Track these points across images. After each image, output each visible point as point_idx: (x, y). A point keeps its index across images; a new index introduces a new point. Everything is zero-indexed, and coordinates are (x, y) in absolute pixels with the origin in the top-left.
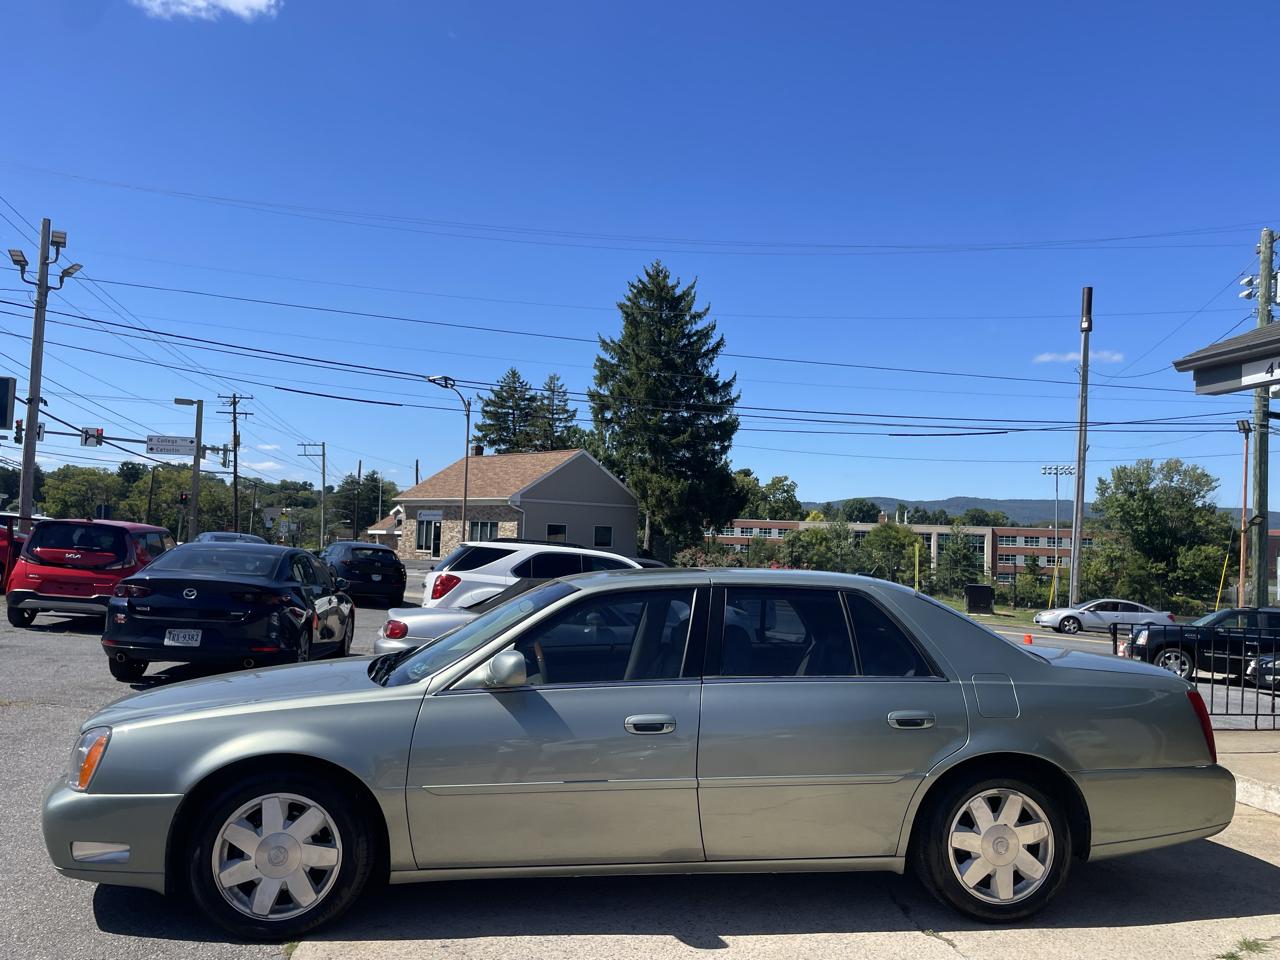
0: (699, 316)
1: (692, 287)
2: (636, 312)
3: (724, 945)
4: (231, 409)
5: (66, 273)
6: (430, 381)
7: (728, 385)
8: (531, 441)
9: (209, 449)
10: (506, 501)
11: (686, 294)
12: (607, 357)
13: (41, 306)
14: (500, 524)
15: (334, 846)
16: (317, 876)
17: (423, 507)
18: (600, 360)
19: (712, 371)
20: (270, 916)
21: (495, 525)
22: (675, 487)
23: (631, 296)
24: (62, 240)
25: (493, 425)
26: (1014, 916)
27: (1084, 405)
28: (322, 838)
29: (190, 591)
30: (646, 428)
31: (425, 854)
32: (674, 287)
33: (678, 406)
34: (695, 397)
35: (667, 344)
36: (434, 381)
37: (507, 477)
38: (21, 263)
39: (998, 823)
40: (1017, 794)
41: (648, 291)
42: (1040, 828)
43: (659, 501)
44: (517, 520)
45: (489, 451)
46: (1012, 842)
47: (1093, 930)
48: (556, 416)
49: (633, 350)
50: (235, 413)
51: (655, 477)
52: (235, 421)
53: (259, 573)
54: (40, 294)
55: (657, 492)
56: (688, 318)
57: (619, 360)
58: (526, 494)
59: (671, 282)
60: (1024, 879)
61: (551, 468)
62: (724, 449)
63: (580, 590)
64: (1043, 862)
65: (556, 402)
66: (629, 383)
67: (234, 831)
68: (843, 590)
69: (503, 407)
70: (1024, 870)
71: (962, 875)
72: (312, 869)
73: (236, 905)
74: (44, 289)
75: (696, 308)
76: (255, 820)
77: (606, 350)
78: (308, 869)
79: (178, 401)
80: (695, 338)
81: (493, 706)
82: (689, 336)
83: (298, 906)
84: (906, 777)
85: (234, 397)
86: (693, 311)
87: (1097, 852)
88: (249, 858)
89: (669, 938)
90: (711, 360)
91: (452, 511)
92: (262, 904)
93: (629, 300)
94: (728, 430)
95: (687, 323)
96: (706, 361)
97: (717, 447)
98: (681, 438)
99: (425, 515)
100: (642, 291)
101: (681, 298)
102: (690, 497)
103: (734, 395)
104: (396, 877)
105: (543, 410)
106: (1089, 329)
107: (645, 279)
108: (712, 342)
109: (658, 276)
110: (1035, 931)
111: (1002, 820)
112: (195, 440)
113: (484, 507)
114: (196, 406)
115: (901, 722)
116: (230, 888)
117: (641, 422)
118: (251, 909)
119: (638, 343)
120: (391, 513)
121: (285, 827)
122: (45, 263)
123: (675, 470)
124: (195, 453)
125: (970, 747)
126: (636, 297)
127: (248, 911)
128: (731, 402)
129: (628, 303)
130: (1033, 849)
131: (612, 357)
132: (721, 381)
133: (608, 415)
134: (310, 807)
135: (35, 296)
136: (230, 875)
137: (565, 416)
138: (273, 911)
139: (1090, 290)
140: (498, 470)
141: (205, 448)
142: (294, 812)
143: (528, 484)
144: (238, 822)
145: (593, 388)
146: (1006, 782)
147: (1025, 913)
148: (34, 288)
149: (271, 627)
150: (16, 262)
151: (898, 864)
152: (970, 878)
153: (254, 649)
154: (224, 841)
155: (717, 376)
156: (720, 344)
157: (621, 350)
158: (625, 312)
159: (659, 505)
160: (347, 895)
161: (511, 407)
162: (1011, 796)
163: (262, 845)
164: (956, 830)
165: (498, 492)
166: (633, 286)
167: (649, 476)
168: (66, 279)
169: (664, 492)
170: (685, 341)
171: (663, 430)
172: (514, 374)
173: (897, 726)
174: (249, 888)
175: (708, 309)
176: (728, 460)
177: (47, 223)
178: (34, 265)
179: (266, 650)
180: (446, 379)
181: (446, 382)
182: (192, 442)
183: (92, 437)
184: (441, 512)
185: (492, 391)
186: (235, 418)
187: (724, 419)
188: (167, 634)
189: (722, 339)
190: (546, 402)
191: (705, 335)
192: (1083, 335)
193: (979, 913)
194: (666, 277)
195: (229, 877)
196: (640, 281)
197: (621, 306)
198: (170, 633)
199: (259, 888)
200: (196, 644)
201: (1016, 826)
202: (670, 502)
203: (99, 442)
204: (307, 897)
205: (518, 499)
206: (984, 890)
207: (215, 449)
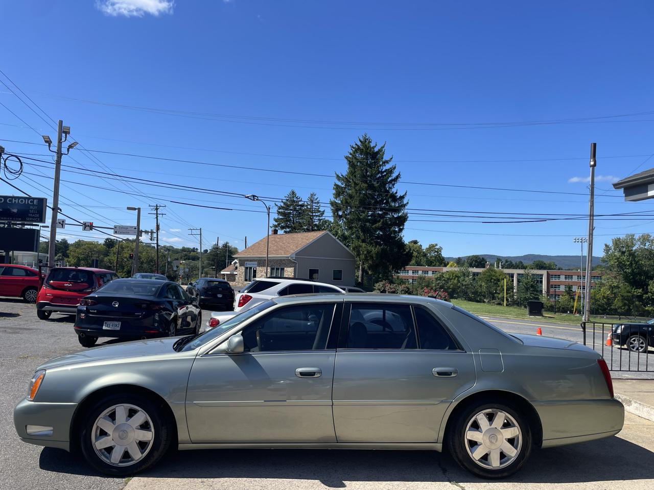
0: (387, 162)
1: (383, 147)
2: (354, 160)
3: (344, 486)
4: (155, 212)
5: (70, 147)
6: (246, 197)
7: (402, 197)
8: (302, 226)
9: (144, 232)
10: (288, 257)
11: (380, 151)
12: (339, 183)
13: (58, 163)
14: (285, 269)
15: (150, 431)
16: (142, 445)
17: (248, 260)
18: (336, 185)
19: (394, 190)
20: (119, 464)
21: (282, 269)
22: (375, 250)
23: (352, 152)
24: (68, 131)
25: (282, 219)
26: (500, 475)
27: (592, 206)
28: (145, 426)
29: (115, 303)
30: (359, 220)
31: (195, 436)
32: (374, 147)
33: (375, 209)
34: (385, 203)
35: (371, 176)
36: (248, 197)
37: (289, 245)
38: (49, 142)
39: (491, 427)
40: (501, 412)
41: (360, 150)
42: (514, 430)
43: (366, 257)
44: (294, 267)
45: (280, 232)
46: (499, 437)
47: (542, 485)
48: (314, 214)
49: (353, 180)
50: (157, 214)
51: (364, 245)
52: (157, 218)
53: (150, 294)
54: (58, 157)
55: (365, 253)
56: (381, 163)
57: (346, 185)
58: (298, 254)
59: (372, 145)
60: (506, 456)
61: (311, 240)
62: (401, 230)
63: (277, 304)
64: (516, 448)
65: (314, 207)
66: (351, 196)
67: (101, 422)
68: (412, 305)
69: (287, 209)
70: (506, 452)
71: (472, 453)
72: (140, 442)
73: (103, 458)
74: (60, 154)
75: (386, 158)
76: (112, 416)
77: (339, 180)
78: (138, 442)
79: (129, 208)
80: (385, 173)
81: (229, 362)
82: (382, 172)
83: (133, 460)
84: (442, 402)
85: (157, 206)
86: (384, 160)
87: (545, 444)
88: (109, 435)
89: (317, 481)
90: (393, 185)
91: (261, 262)
92: (116, 458)
93: (351, 154)
94: (402, 220)
95: (380, 166)
96: (391, 186)
97: (397, 229)
98: (377, 225)
99: (249, 264)
100: (357, 150)
101: (378, 153)
102: (382, 255)
103: (405, 201)
104: (181, 447)
105: (308, 211)
106: (595, 165)
107: (359, 143)
108: (394, 175)
109: (365, 142)
110: (510, 484)
111: (494, 425)
112: (137, 228)
113: (278, 260)
114: (137, 211)
115: (439, 373)
116: (100, 450)
117: (356, 217)
118: (110, 461)
119: (355, 176)
120: (232, 263)
121: (127, 420)
122: (60, 142)
123: (375, 241)
124: (136, 234)
125: (476, 387)
126: (354, 153)
127: (108, 461)
128: (404, 206)
129: (351, 156)
130: (511, 441)
131: (342, 184)
132: (398, 195)
133: (340, 213)
134: (139, 411)
135: (55, 158)
136: (100, 443)
137: (319, 214)
138: (120, 462)
139: (595, 144)
140: (284, 241)
141: (142, 231)
142: (132, 413)
143: (299, 248)
144: (104, 418)
145: (333, 199)
146: (496, 406)
147: (505, 474)
148: (55, 154)
149: (155, 321)
150: (46, 142)
151: (439, 447)
152: (477, 455)
153: (146, 332)
154: (98, 427)
155: (396, 193)
156: (398, 177)
157: (346, 180)
158: (349, 161)
159: (366, 259)
160: (156, 455)
161: (291, 210)
162: (499, 413)
163: (115, 429)
164: (469, 430)
165: (284, 253)
166: (353, 147)
167: (361, 244)
168: (70, 149)
169: (369, 252)
170: (380, 175)
171: (368, 221)
172: (293, 193)
173: (438, 376)
174: (109, 450)
175: (392, 159)
176: (402, 236)
177: (61, 122)
178: (55, 142)
179: (152, 332)
180: (254, 196)
181: (254, 197)
182: (135, 228)
183: (89, 226)
184: (256, 263)
185: (282, 202)
186: (157, 216)
187: (400, 214)
188: (104, 324)
189: (399, 174)
190: (309, 207)
191: (390, 172)
192: (591, 169)
193: (481, 473)
194: (370, 142)
195: (99, 444)
196: (356, 144)
197: (347, 158)
198: (106, 323)
199: (114, 450)
200: (118, 329)
201: (502, 428)
202: (372, 257)
203: (91, 229)
204: (138, 456)
205: (294, 256)
206: (484, 461)
207: (146, 232)
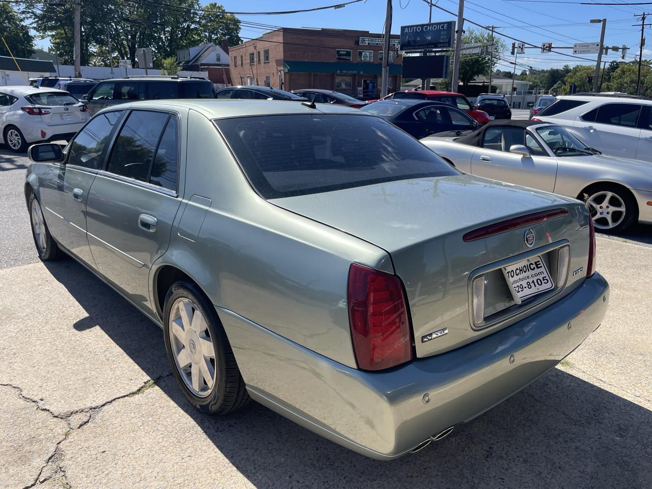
4: (641, 23)
9: (610, 48)
46: (198, 347)
50: (643, 25)
52: (643, 30)
71: (177, 356)
79: (592, 21)
85: (644, 14)
111: (193, 327)
112: (599, 44)
114: (602, 23)
115: (142, 224)
124: (599, 51)
141: (607, 48)
162: (196, 310)
164: (173, 321)
182: (598, 45)
183: (548, 48)
186: (643, 28)
201: (201, 337)
203: (550, 51)
207: (615, 49)
